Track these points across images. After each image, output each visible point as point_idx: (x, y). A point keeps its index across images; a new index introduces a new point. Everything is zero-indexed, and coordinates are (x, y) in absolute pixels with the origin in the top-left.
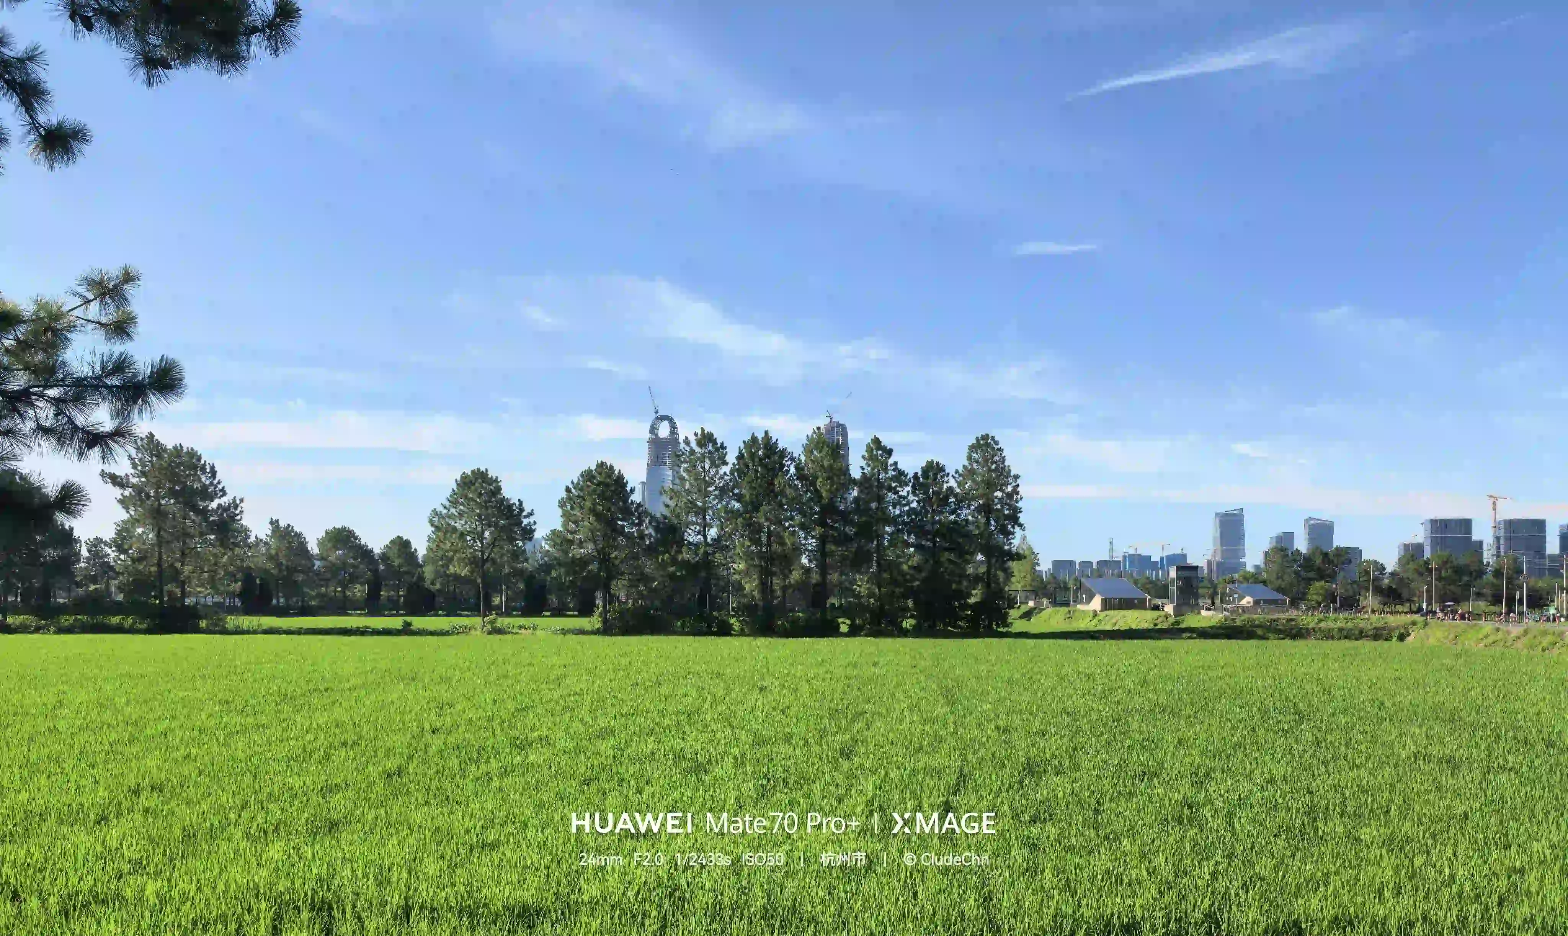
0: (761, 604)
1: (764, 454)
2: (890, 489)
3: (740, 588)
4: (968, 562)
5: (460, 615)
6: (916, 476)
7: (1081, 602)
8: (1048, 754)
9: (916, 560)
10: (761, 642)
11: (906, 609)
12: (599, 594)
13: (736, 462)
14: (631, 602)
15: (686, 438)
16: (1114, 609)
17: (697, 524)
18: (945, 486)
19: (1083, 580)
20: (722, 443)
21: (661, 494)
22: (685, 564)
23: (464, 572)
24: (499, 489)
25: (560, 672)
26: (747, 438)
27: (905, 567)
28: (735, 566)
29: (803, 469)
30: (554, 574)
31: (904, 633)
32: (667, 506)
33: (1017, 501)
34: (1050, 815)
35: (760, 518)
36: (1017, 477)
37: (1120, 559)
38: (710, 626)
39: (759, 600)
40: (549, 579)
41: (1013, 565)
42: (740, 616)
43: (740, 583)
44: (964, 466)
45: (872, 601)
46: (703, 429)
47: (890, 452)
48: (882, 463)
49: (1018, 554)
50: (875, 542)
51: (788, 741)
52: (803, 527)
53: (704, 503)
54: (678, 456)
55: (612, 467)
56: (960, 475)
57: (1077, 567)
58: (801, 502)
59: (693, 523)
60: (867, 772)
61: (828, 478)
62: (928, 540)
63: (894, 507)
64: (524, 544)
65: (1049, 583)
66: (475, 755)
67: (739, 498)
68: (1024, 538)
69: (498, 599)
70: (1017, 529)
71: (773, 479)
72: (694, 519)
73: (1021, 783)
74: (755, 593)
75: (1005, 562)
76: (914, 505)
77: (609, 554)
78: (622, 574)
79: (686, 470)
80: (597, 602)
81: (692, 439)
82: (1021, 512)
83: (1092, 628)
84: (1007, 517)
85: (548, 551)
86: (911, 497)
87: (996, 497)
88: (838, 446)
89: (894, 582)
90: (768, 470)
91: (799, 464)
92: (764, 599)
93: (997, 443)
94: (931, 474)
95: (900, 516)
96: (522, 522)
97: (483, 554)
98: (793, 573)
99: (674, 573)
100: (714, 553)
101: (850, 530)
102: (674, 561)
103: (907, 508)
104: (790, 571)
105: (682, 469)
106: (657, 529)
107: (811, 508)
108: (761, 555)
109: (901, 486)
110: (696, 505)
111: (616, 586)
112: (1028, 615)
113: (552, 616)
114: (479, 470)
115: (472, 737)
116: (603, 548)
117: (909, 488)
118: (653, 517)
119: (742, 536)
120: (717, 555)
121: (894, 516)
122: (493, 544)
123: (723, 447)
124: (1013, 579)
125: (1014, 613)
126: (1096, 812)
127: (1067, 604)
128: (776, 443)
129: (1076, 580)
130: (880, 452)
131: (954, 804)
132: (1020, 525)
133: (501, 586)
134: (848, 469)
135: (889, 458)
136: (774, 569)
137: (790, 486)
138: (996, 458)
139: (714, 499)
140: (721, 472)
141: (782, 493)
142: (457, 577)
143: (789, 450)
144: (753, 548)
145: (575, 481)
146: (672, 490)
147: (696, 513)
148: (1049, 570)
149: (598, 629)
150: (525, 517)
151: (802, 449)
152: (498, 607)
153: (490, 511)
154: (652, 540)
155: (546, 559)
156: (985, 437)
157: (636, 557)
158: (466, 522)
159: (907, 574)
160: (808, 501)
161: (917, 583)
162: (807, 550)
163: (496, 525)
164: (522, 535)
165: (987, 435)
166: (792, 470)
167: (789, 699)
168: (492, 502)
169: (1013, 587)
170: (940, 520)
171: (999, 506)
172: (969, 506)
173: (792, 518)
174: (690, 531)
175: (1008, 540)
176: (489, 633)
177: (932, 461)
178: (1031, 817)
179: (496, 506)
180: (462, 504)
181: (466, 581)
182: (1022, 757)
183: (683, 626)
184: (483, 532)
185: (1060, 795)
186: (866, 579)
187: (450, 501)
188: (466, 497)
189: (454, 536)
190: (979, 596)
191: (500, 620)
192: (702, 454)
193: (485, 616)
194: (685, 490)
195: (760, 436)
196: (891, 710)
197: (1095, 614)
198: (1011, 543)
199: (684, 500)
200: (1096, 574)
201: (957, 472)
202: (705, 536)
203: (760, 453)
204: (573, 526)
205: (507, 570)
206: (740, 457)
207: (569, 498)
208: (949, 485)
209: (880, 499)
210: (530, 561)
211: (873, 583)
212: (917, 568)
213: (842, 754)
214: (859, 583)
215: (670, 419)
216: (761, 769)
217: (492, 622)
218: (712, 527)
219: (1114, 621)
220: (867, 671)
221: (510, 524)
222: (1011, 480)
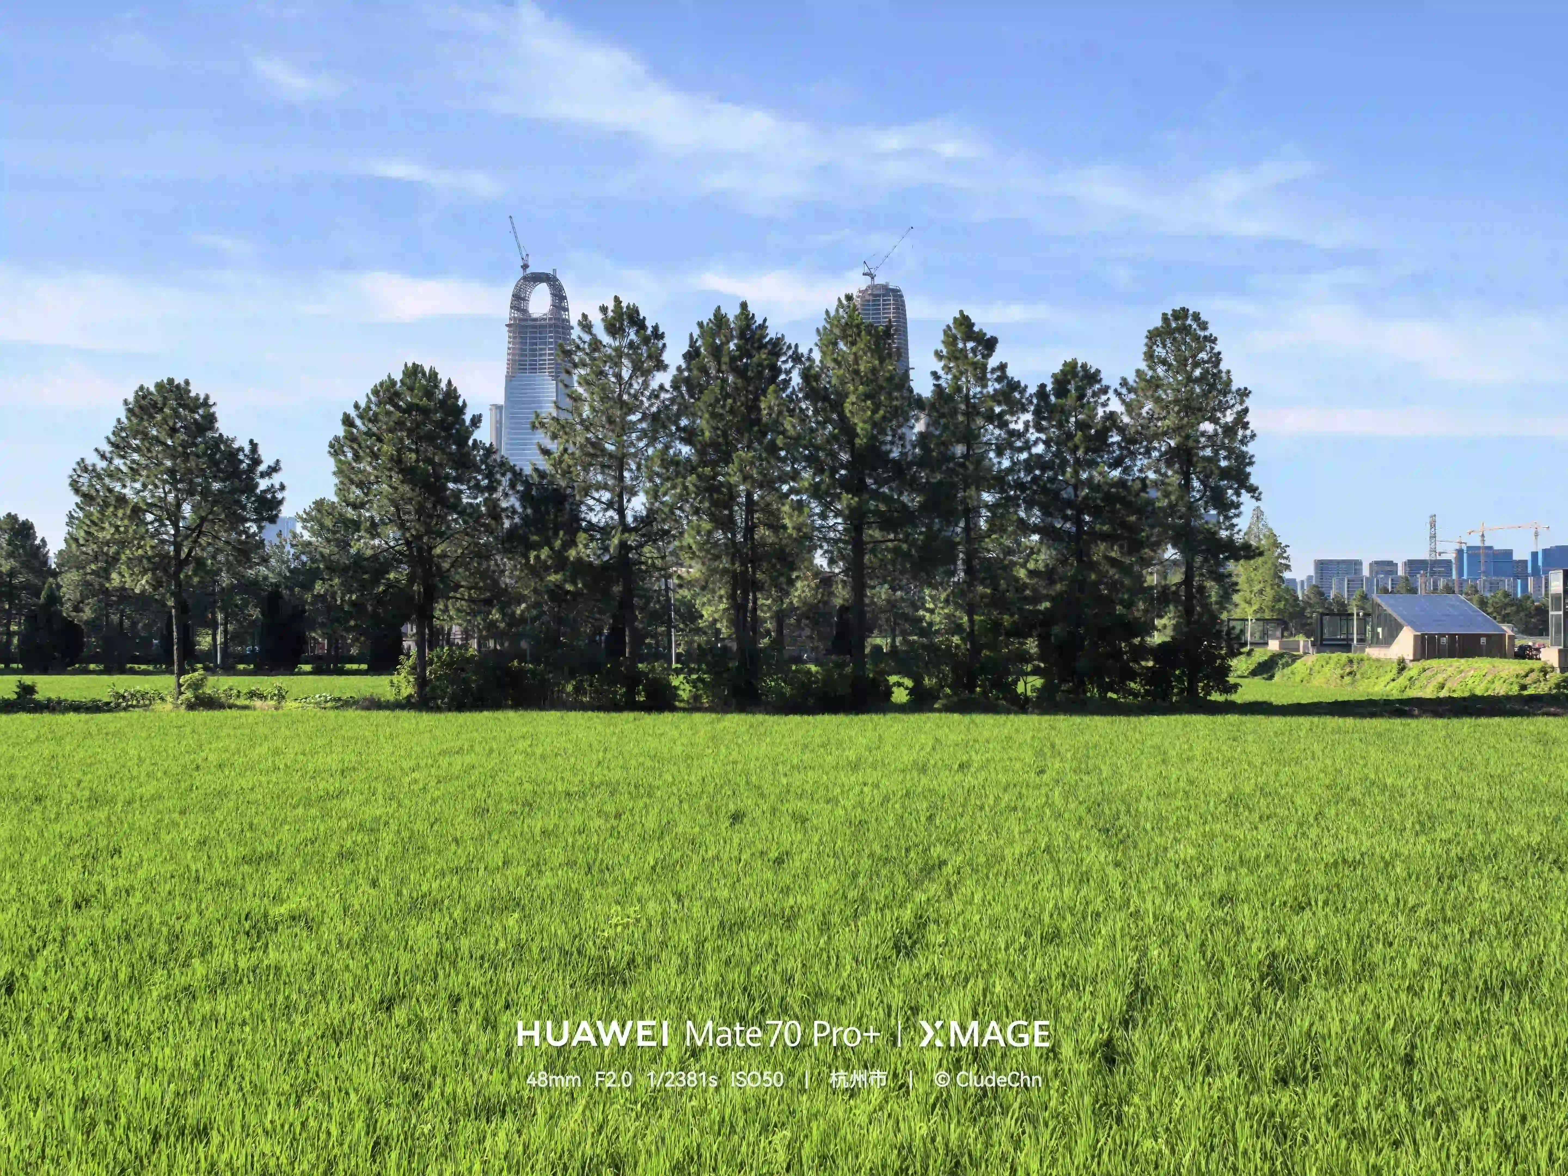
0: (734, 646)
1: (739, 347)
2: (990, 417)
3: (691, 615)
4: (1146, 563)
5: (133, 672)
6: (1042, 391)
7: (1376, 642)
8: (1311, 944)
9: (1044, 558)
10: (734, 722)
11: (1024, 657)
12: (410, 629)
13: (684, 366)
14: (474, 643)
15: (585, 316)
16: (1440, 656)
17: (605, 487)
18: (1100, 412)
19: (1376, 598)
20: (656, 328)
21: (534, 427)
22: (581, 568)
23: (142, 584)
24: (210, 420)
25: (332, 785)
26: (707, 316)
27: (1022, 573)
28: (682, 571)
29: (817, 377)
30: (319, 588)
31: (1021, 705)
32: (546, 452)
33: (1243, 442)
34: (1316, 1068)
35: (730, 474)
36: (1244, 393)
37: (1451, 556)
38: (631, 692)
39: (729, 637)
40: (309, 597)
41: (1237, 569)
42: (691, 672)
43: (690, 606)
44: (1138, 372)
45: (956, 639)
46: (617, 299)
47: (990, 344)
48: (975, 365)
49: (1246, 547)
50: (962, 524)
51: (789, 921)
52: (816, 492)
53: (621, 445)
54: (568, 354)
55: (434, 375)
56: (1130, 390)
57: (1366, 572)
58: (813, 446)
59: (599, 487)
60: (948, 981)
61: (867, 396)
62: (1066, 518)
63: (1000, 453)
64: (261, 528)
65: (1308, 604)
66: (163, 948)
67: (689, 435)
68: (1259, 515)
69: (209, 639)
70: (1245, 497)
71: (757, 399)
72: (600, 478)
73: (1257, 1005)
74: (724, 628)
75: (1220, 564)
76: (1039, 449)
77: (430, 549)
78: (458, 586)
79: (586, 382)
80: (405, 644)
81: (596, 319)
82: (1251, 463)
83: (1395, 695)
84: (1225, 474)
85: (310, 543)
86: (1033, 435)
87: (1203, 434)
88: (887, 334)
89: (998, 601)
90: (748, 380)
91: (810, 367)
92: (739, 640)
93: (1204, 326)
94: (1072, 387)
95: (1009, 470)
96: (256, 485)
97: (178, 551)
98: (799, 584)
99: (559, 586)
100: (641, 546)
101: (912, 500)
102: (560, 562)
103: (1024, 456)
104: (791, 582)
105: (575, 378)
106: (526, 498)
107: (833, 455)
108: (734, 551)
109: (1012, 414)
110: (603, 450)
111: (446, 610)
112: (1266, 669)
113: (317, 672)
114: (171, 381)
115: (156, 913)
116: (418, 537)
117: (1028, 416)
118: (517, 475)
119: (697, 511)
120: (646, 549)
121: (1000, 471)
122: (198, 529)
123: (658, 335)
124: (1236, 598)
125: (1240, 665)
126: (1409, 1061)
127: (1346, 646)
128: (763, 327)
129: (1364, 597)
130: (970, 345)
131: (1122, 1046)
132: (1252, 490)
133: (214, 614)
134: (906, 377)
135: (989, 355)
136: (759, 576)
137: (791, 412)
138: (1203, 355)
139: (639, 439)
140: (654, 385)
141: (776, 427)
142: (124, 595)
143: (788, 340)
144: (719, 535)
145: (363, 404)
146: (556, 420)
147: (603, 466)
148: (1310, 578)
149: (410, 696)
150: (263, 475)
151: (816, 339)
152: (209, 656)
153: (192, 464)
154: (517, 520)
155: (304, 558)
156: (1181, 314)
157: (483, 554)
158: (145, 486)
159: (1025, 586)
160: (828, 442)
161: (1046, 605)
162: (825, 539)
163: (206, 492)
164: (256, 510)
165: (1185, 311)
166: (796, 379)
167: (790, 837)
168: (195, 445)
169: (1237, 613)
170: (1091, 478)
171: (1208, 452)
172: (1148, 452)
173: (795, 476)
174: (591, 502)
175: (1227, 518)
176: (191, 707)
177: (1074, 364)
178: (1277, 1072)
179: (205, 454)
180: (137, 450)
181: (142, 601)
182: (1257, 951)
183: (578, 689)
184: (178, 506)
185: (1336, 1027)
186: (943, 596)
187: (112, 444)
188: (145, 436)
189: (120, 513)
190: (1169, 632)
191: (212, 680)
192: (616, 349)
193: (182, 672)
194: (582, 422)
195: (732, 312)
196: (996, 858)
197: (1402, 666)
198: (1233, 526)
199: (580, 440)
200: (1402, 584)
201: (1124, 383)
202: (621, 512)
203: (732, 346)
204: (358, 492)
205: (225, 579)
206: (692, 355)
207: (351, 438)
208: (1108, 409)
209: (970, 437)
210: (273, 561)
211: (957, 606)
212: (1049, 575)
213: (897, 947)
214: (931, 606)
215: (550, 280)
216: (735, 976)
217: (196, 686)
218: (635, 494)
219: (1440, 678)
220: (946, 782)
221: (233, 491)
222: (1230, 399)
